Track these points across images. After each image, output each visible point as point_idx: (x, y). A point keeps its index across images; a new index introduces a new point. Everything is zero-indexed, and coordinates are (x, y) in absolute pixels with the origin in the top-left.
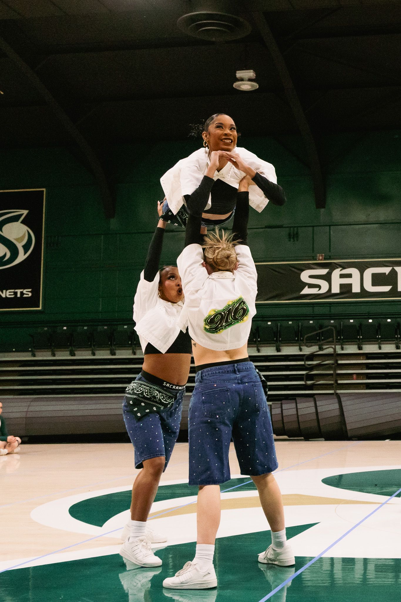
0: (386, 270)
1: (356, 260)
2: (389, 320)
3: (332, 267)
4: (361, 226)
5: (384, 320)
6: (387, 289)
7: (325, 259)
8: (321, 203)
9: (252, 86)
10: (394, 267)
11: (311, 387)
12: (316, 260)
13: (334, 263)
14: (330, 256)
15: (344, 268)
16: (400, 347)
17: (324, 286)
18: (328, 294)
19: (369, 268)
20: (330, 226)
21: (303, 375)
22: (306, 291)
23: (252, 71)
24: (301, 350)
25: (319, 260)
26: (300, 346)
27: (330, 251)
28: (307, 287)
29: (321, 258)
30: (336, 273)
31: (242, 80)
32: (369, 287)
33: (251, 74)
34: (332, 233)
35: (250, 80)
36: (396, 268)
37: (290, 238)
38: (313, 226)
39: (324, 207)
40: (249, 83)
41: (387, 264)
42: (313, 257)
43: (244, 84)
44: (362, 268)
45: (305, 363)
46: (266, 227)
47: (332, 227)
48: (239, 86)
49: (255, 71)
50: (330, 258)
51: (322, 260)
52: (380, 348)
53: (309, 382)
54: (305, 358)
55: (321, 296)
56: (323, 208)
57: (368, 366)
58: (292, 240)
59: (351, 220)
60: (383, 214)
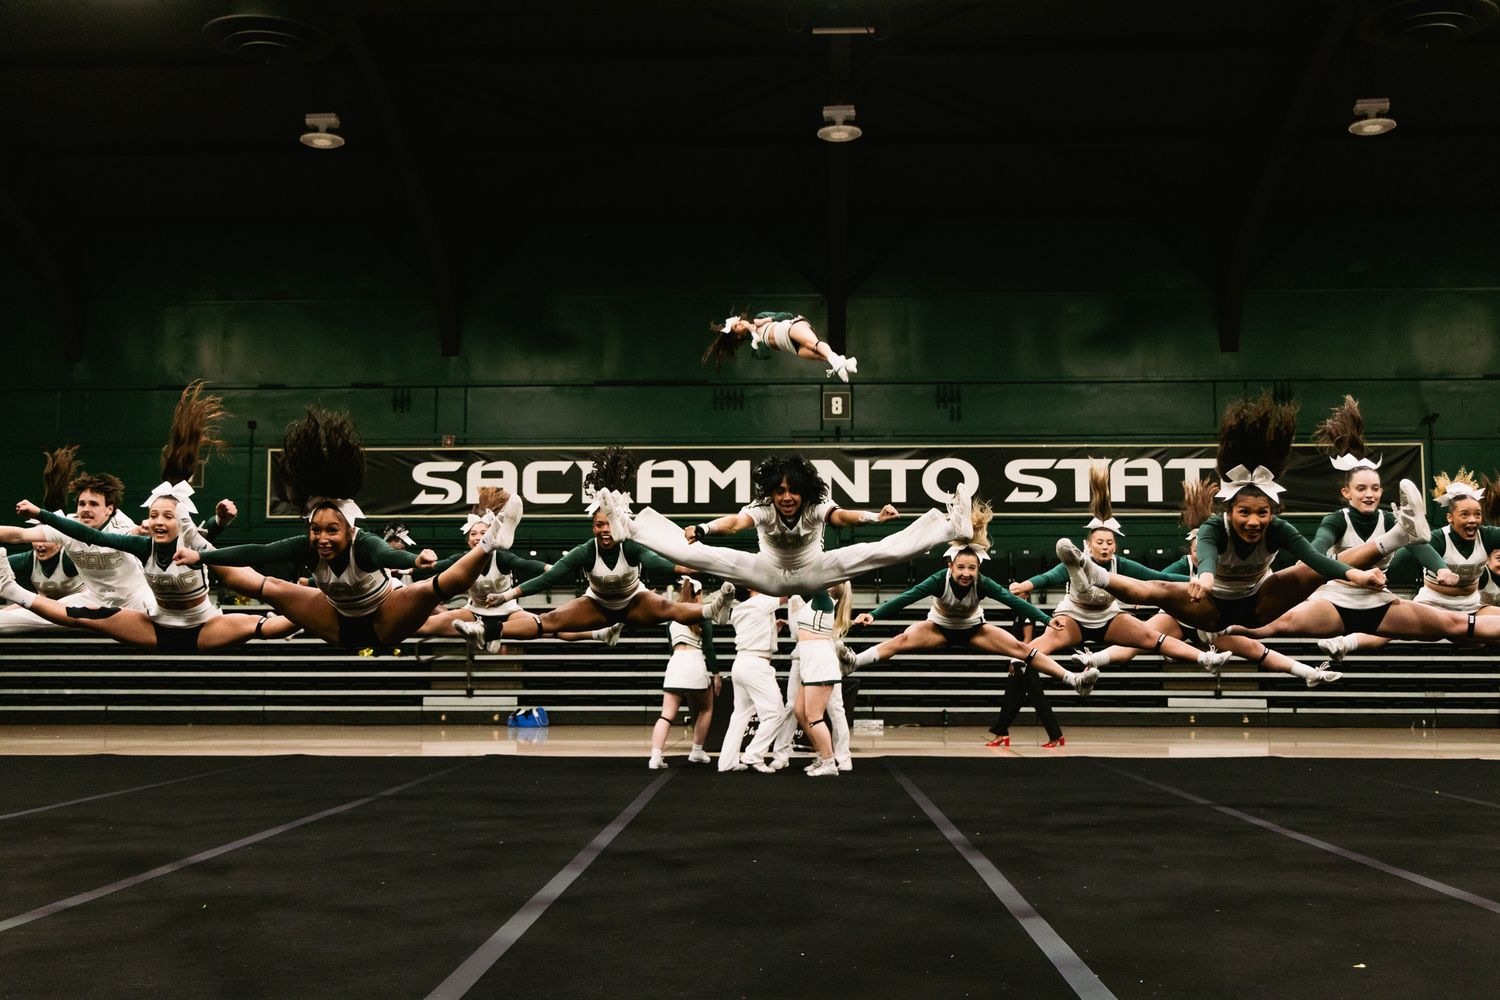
0: (564, 467)
1: (511, 448)
3: (468, 459)
4: (523, 389)
6: (563, 498)
7: (456, 445)
8: (451, 346)
9: (333, 141)
10: (578, 463)
11: (426, 666)
12: (440, 445)
13: (473, 451)
14: (465, 440)
15: (489, 461)
17: (454, 492)
18: (461, 505)
19: (532, 461)
20: (466, 387)
22: (422, 499)
23: (334, 115)
25: (446, 445)
27: (465, 431)
28: (424, 492)
29: (449, 442)
30: (475, 470)
31: (315, 130)
32: (532, 495)
33: (332, 119)
34: (469, 399)
35: (330, 130)
36: (581, 464)
37: (395, 406)
38: (437, 387)
39: (456, 355)
40: (329, 136)
41: (565, 456)
42: (435, 440)
43: (319, 138)
44: (521, 462)
46: (355, 386)
47: (470, 390)
48: (311, 141)
49: (339, 115)
50: (466, 444)
51: (450, 445)
52: (549, 601)
53: (424, 658)
55: (450, 508)
56: (453, 355)
58: (399, 410)
59: (504, 377)
60: (559, 369)
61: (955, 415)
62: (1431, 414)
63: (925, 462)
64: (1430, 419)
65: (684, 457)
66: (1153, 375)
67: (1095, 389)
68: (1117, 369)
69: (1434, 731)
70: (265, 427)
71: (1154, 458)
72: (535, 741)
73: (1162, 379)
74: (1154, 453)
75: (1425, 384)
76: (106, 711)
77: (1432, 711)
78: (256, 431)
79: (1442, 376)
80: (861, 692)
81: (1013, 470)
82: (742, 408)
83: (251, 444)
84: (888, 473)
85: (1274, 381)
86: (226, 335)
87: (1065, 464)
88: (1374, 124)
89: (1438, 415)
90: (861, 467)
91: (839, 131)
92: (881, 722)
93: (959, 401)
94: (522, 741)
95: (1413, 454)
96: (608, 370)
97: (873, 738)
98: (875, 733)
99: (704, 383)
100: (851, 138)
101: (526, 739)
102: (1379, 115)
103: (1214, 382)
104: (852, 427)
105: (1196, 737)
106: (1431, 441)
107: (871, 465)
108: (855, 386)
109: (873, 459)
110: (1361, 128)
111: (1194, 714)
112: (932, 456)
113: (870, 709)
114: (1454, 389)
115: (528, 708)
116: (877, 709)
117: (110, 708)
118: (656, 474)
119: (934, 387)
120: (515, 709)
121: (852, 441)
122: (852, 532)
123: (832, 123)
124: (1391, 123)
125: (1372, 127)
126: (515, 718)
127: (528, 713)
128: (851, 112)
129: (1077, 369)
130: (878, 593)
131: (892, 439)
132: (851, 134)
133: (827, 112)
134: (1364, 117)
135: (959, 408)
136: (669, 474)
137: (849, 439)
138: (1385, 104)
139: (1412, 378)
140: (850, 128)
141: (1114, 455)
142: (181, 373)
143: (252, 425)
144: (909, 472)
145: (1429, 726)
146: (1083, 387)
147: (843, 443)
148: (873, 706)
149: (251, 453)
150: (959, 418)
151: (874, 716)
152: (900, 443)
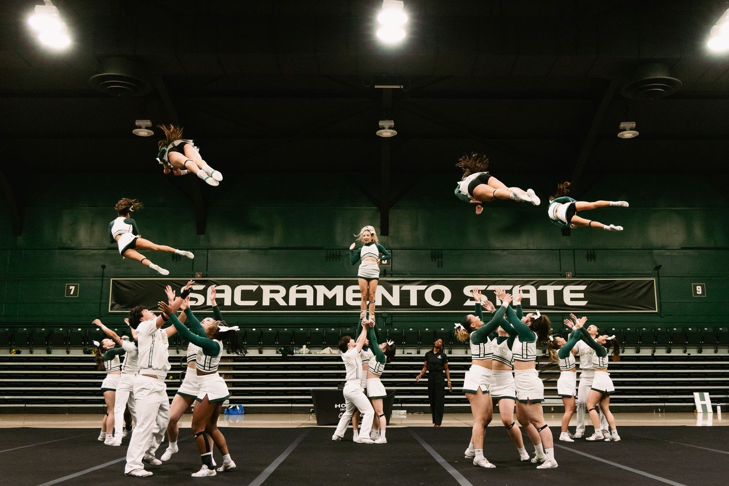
0: (254, 288)
1: (229, 279)
2: (254, 329)
4: (235, 251)
5: (250, 329)
6: (253, 303)
7: (202, 277)
8: (201, 230)
9: (148, 133)
13: (210, 280)
14: (207, 275)
15: (218, 285)
16: (262, 352)
17: (201, 300)
18: (204, 306)
19: (239, 285)
20: (208, 249)
21: (179, 374)
23: (149, 121)
24: (178, 353)
25: (198, 278)
26: (177, 349)
27: (207, 270)
29: (199, 276)
31: (140, 127)
32: (238, 301)
33: (148, 123)
34: (209, 255)
35: (147, 128)
36: (262, 287)
37: (173, 258)
38: (194, 249)
39: (204, 234)
40: (147, 130)
41: (254, 283)
42: (192, 275)
43: (142, 131)
44: (233, 286)
45: (181, 364)
47: (209, 251)
48: (138, 133)
49: (152, 121)
50: (207, 277)
54: (181, 359)
55: (198, 308)
56: (202, 234)
57: (235, 368)
58: (175, 260)
59: (226, 245)
60: (253, 241)
61: (440, 265)
62: (658, 265)
63: (425, 287)
64: (658, 268)
65: (312, 284)
66: (531, 247)
67: (505, 253)
68: (515, 243)
69: (664, 414)
70: (110, 268)
71: (532, 285)
72: (237, 421)
73: (535, 248)
74: (532, 283)
75: (655, 251)
76: (25, 407)
77: (663, 404)
78: (105, 270)
79: (662, 248)
80: (396, 397)
81: (467, 291)
82: (340, 261)
83: (103, 276)
84: (409, 291)
85: (587, 249)
86: (92, 224)
87: (491, 288)
88: (629, 133)
89: (661, 266)
90: (396, 289)
91: (386, 132)
92: (405, 411)
93: (442, 258)
94: (231, 421)
95: (650, 284)
96: (277, 241)
97: (401, 419)
98: (402, 417)
99: (322, 248)
100: (392, 136)
101: (233, 420)
102: (631, 129)
103: (560, 250)
104: (392, 270)
105: (554, 418)
106: (659, 277)
107: (400, 288)
108: (393, 251)
109: (401, 285)
110: (623, 135)
111: (553, 407)
112: (429, 283)
113: (400, 405)
114: (667, 254)
115: (234, 405)
116: (403, 405)
117: (27, 405)
118: (298, 292)
119: (430, 251)
120: (228, 406)
121: (392, 277)
122: (392, 320)
123: (383, 128)
124: (636, 133)
125: (628, 135)
126: (228, 410)
127: (234, 408)
128: (392, 123)
129: (496, 243)
130: (404, 349)
131: (412, 275)
132: (392, 133)
133: (381, 123)
134: (625, 130)
135: (442, 261)
136: (305, 291)
137: (390, 275)
138: (633, 125)
139: (649, 249)
140: (392, 131)
141: (514, 284)
142: (70, 242)
143: (103, 267)
144: (418, 291)
145: (662, 412)
146: (499, 252)
147: (388, 277)
148: (401, 403)
149: (103, 280)
150: (442, 266)
151: (402, 408)
152: (414, 277)
